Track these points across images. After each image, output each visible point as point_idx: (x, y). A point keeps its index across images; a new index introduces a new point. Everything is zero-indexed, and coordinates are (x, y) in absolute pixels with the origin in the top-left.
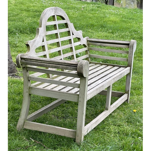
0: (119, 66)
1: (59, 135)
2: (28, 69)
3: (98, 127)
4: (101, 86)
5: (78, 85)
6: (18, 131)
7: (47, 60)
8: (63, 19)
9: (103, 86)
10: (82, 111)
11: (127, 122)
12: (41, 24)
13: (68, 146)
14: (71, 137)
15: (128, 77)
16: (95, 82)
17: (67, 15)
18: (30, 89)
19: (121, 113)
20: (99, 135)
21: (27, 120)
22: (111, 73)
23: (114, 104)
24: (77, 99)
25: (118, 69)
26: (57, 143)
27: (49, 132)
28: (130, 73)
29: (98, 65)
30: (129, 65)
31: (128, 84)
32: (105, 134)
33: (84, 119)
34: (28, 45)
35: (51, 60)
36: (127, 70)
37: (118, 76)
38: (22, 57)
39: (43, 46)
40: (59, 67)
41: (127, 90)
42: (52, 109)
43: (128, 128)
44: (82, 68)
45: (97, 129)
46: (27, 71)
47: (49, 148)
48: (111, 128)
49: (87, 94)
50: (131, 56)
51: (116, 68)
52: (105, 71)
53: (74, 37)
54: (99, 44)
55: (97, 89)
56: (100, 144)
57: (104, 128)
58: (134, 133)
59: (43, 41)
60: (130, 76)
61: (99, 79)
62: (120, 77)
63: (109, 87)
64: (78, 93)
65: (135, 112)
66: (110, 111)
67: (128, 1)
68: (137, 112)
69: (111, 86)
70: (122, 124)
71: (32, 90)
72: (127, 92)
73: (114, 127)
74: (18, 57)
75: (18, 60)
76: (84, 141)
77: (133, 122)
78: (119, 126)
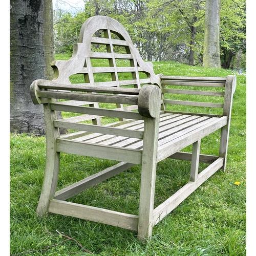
0: (209, 116)
1: (109, 224)
2: (53, 107)
3: (179, 209)
4: (183, 140)
5: (142, 134)
6: (39, 216)
7: (84, 88)
8: (122, 38)
9: (185, 140)
10: (150, 181)
11: (226, 201)
12: (82, 38)
13: (123, 246)
14: (130, 228)
15: (224, 131)
18: (58, 144)
19: (216, 187)
20: (180, 224)
21: (55, 198)
22: (197, 123)
23: (204, 172)
24: (139, 158)
25: (208, 119)
26: (103, 240)
27: (90, 220)
28: (227, 125)
30: (225, 114)
31: (224, 142)
32: (191, 223)
33: (151, 196)
34: (55, 68)
35: (90, 88)
36: (223, 120)
38: (41, 85)
39: (86, 75)
40: (105, 98)
41: (223, 153)
43: (229, 212)
44: (147, 99)
45: (176, 214)
46: (53, 111)
47: (89, 248)
48: (201, 212)
49: (158, 150)
50: (229, 99)
54: (179, 83)
55: (176, 144)
56: (182, 242)
57: (189, 212)
58: (242, 220)
60: (227, 131)
62: (213, 130)
63: (195, 144)
65: (237, 185)
66: (197, 183)
67: (211, 64)
68: (240, 185)
69: (199, 142)
70: (219, 205)
71: (61, 144)
72: (222, 156)
73: (205, 209)
74: (34, 84)
75: (33, 89)
76: (153, 236)
77: (236, 201)
78: (214, 208)
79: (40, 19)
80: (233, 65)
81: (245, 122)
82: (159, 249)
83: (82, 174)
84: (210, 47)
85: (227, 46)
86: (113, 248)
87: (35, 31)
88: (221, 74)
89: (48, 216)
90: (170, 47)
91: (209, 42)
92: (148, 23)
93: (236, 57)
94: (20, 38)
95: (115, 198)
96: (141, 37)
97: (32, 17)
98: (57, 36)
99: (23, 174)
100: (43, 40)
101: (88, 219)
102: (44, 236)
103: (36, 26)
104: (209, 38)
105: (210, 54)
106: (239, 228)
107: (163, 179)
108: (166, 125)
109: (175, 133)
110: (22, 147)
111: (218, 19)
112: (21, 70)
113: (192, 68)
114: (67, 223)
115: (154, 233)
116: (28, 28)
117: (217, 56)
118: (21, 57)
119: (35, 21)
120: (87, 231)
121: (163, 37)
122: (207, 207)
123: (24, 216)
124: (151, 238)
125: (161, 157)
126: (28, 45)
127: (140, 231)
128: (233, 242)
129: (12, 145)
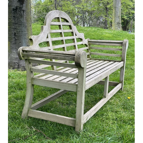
0: (114, 61)
1: (60, 123)
2: (30, 61)
3: (97, 113)
4: (99, 77)
5: (77, 75)
6: (23, 119)
9: (101, 77)
10: (82, 100)
11: (123, 108)
12: (46, 23)
13: (68, 135)
14: (71, 125)
15: (122, 69)
16: (94, 73)
17: (70, 19)
18: (33, 80)
19: (118, 100)
20: (98, 122)
21: (32, 108)
22: (108, 66)
23: (111, 92)
24: (76, 89)
25: (114, 63)
26: (57, 132)
27: (50, 120)
28: (124, 66)
29: (97, 61)
30: (123, 60)
32: (104, 121)
33: (82, 108)
35: (50, 51)
36: (121, 64)
37: (114, 68)
38: (24, 49)
39: (48, 42)
40: (58, 57)
41: (121, 80)
42: (59, 96)
43: (125, 115)
45: (96, 116)
46: (30, 63)
47: (49, 137)
48: (109, 115)
49: (86, 84)
50: (124, 52)
51: (112, 62)
52: (103, 65)
53: (77, 37)
55: (95, 80)
56: (99, 133)
57: (103, 115)
58: (131, 120)
59: (47, 38)
60: (124, 69)
61: (98, 71)
63: (106, 78)
64: (77, 83)
65: (129, 99)
66: (107, 99)
67: (116, 28)
68: (131, 99)
69: (108, 77)
70: (119, 110)
71: (34, 81)
72: (121, 82)
73: (112, 113)
74: (20, 49)
75: (19, 52)
76: (83, 129)
77: (128, 108)
78: (116, 112)
79: (24, 8)
80: (128, 28)
81: (134, 62)
82: (86, 137)
83: (46, 93)
84: (116, 19)
85: (125, 17)
86: (62, 137)
87: (22, 15)
88: (121, 34)
89: (28, 118)
90: (94, 18)
91: (115, 16)
92: (83, 6)
93: (130, 23)
94: (14, 19)
95: (64, 107)
96: (79, 13)
97: (20, 7)
98: (34, 12)
99: (15, 93)
100: (26, 19)
101: (49, 120)
102: (25, 130)
103: (22, 12)
104: (115, 14)
105: (116, 22)
106: (129, 124)
107: (90, 95)
108: (91, 67)
109: (95, 72)
110: (14, 78)
111: (120, 4)
112: (14, 35)
113: (106, 31)
114: (38, 122)
115: (84, 128)
116: (18, 13)
117: (120, 24)
118: (14, 28)
119: (21, 10)
120: (48, 127)
121: (91, 13)
122: (113, 112)
123: (15, 118)
124: (82, 131)
125: (88, 87)
126: (18, 22)
127: (76, 127)
128: (126, 133)
129: (9, 77)
